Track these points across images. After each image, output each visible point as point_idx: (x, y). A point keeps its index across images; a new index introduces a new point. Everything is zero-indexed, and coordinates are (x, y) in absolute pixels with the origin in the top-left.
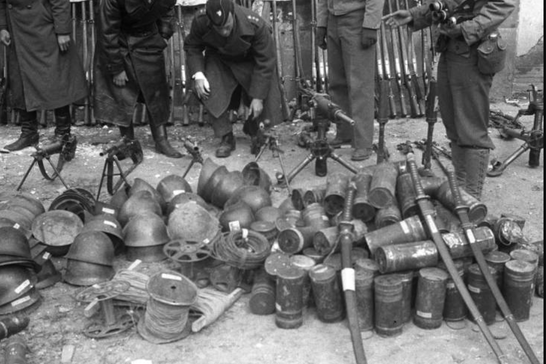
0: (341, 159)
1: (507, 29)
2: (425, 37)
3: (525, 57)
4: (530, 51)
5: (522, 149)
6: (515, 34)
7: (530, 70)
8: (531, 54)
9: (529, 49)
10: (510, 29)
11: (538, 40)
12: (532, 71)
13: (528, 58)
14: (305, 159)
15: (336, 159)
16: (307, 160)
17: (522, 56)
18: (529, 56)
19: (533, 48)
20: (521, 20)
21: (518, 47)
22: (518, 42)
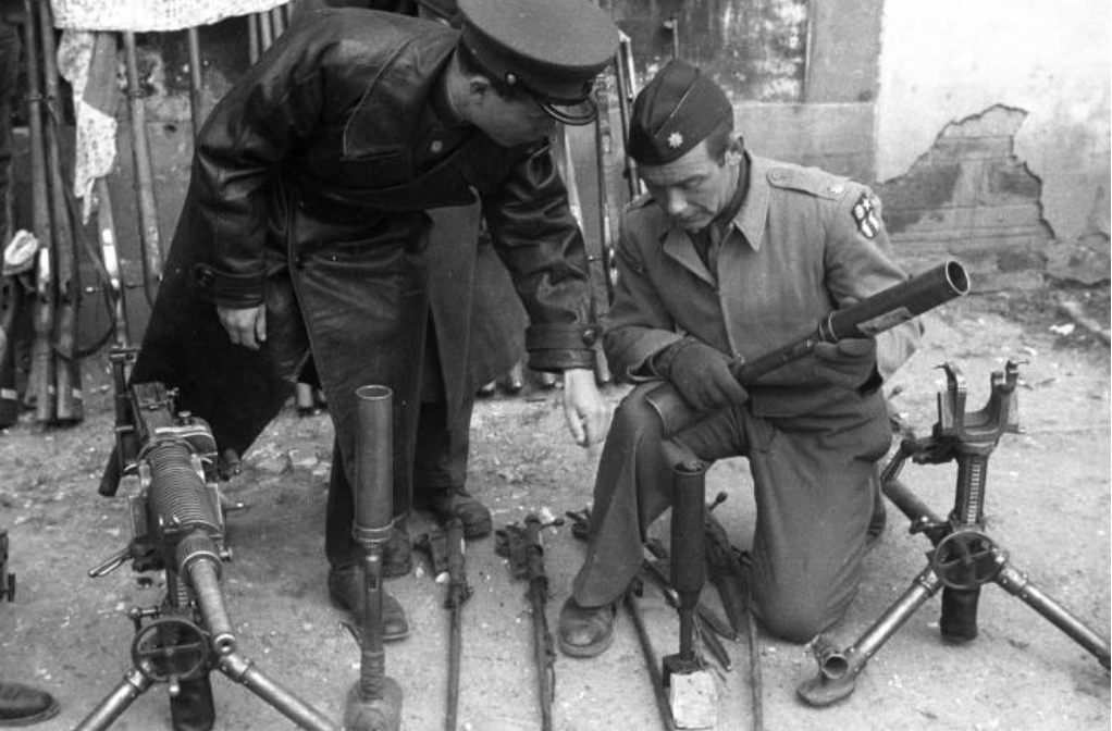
0: (256, 677)
1: (846, 105)
2: (605, 139)
3: (901, 183)
4: (913, 167)
5: (919, 592)
6: (869, 120)
7: (915, 220)
8: (920, 175)
9: (911, 160)
10: (856, 106)
11: (934, 135)
12: (921, 222)
13: (907, 187)
14: (117, 689)
15: (241, 679)
16: (124, 691)
17: (892, 181)
18: (910, 180)
19: (923, 157)
20: (885, 79)
21: (878, 155)
22: (880, 142)
